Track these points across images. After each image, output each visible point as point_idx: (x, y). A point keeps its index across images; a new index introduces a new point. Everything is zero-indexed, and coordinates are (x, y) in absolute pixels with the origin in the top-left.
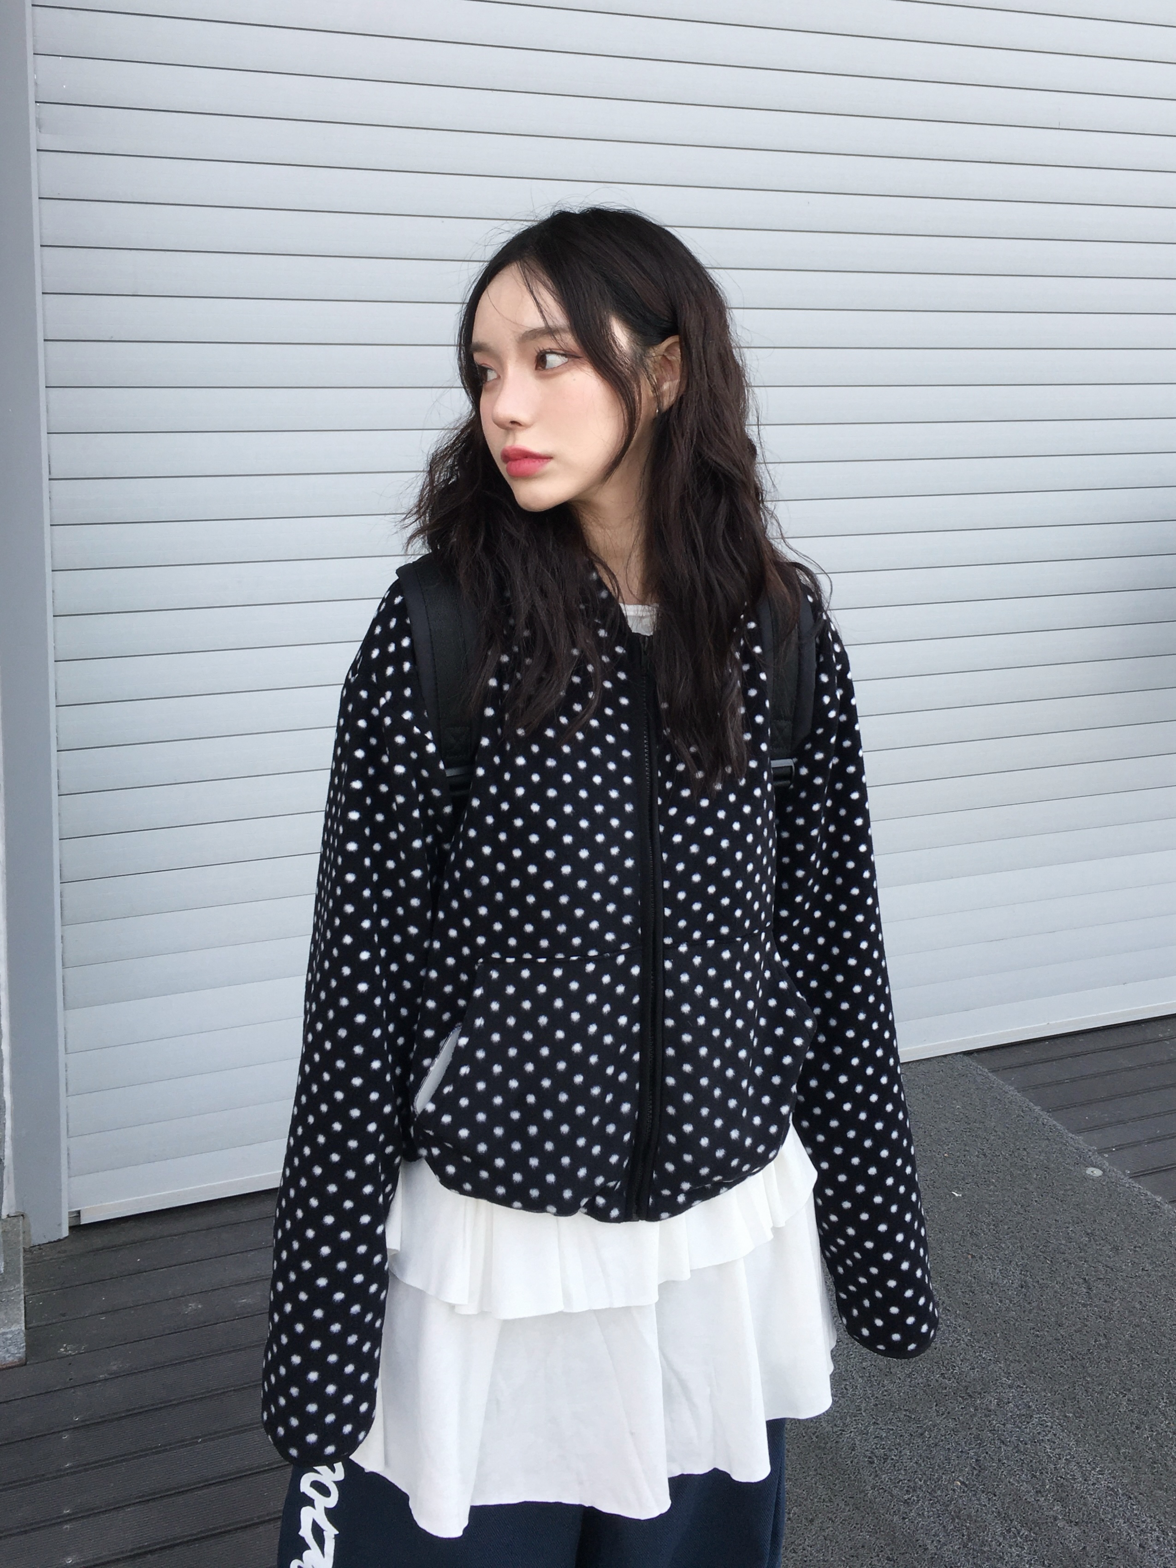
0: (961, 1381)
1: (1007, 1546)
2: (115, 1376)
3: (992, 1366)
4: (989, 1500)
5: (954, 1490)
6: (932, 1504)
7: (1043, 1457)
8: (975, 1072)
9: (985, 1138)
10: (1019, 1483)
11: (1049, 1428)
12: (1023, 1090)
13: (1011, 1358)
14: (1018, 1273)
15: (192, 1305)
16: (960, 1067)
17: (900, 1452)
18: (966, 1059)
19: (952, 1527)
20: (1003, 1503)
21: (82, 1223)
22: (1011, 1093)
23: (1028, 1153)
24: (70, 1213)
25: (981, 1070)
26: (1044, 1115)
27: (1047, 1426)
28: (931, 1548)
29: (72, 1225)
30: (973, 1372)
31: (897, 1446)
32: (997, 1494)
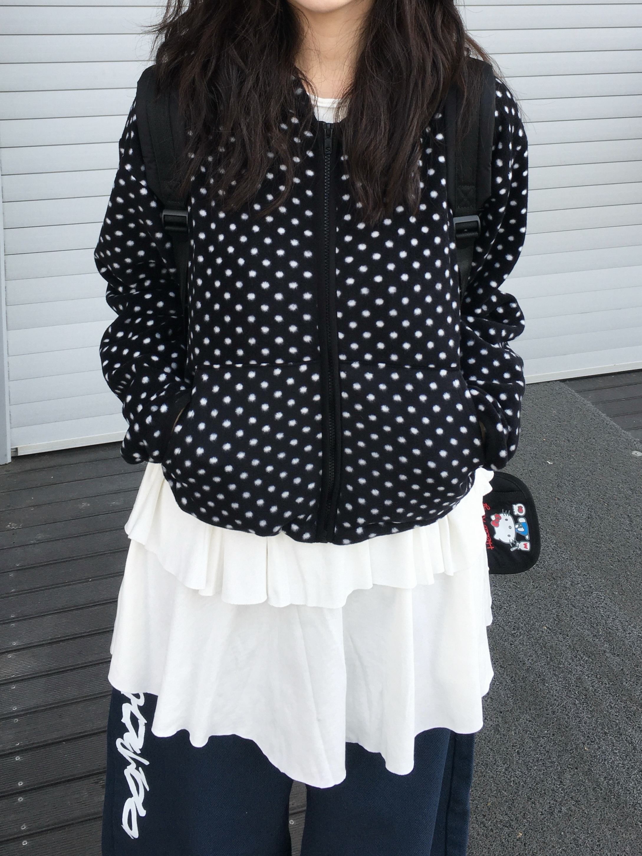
0: (549, 570)
1: (574, 666)
2: (40, 542)
3: (568, 562)
4: (564, 638)
5: (543, 632)
6: (529, 638)
7: (599, 616)
8: (567, 392)
9: (570, 431)
10: (582, 629)
11: (602, 600)
12: (595, 403)
13: (580, 558)
14: (587, 509)
15: (84, 504)
16: (557, 389)
17: (510, 605)
18: (562, 384)
19: (541, 652)
20: (573, 641)
21: (19, 455)
22: (589, 405)
23: (596, 440)
24: (12, 449)
25: (570, 391)
26: (608, 419)
27: (601, 599)
28: (528, 664)
29: (13, 456)
30: (557, 566)
31: (508, 602)
32: (569, 635)
